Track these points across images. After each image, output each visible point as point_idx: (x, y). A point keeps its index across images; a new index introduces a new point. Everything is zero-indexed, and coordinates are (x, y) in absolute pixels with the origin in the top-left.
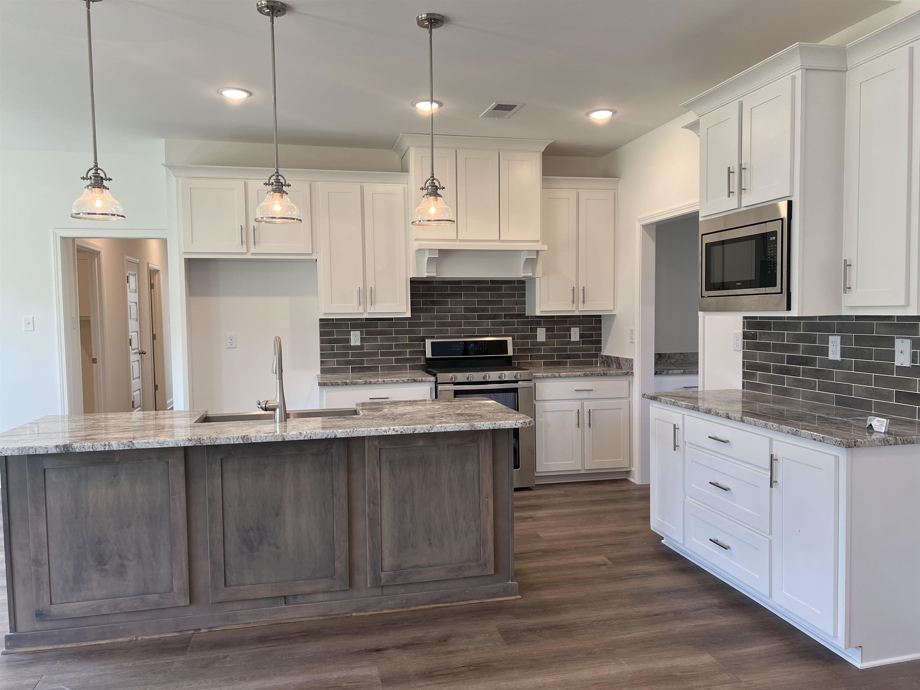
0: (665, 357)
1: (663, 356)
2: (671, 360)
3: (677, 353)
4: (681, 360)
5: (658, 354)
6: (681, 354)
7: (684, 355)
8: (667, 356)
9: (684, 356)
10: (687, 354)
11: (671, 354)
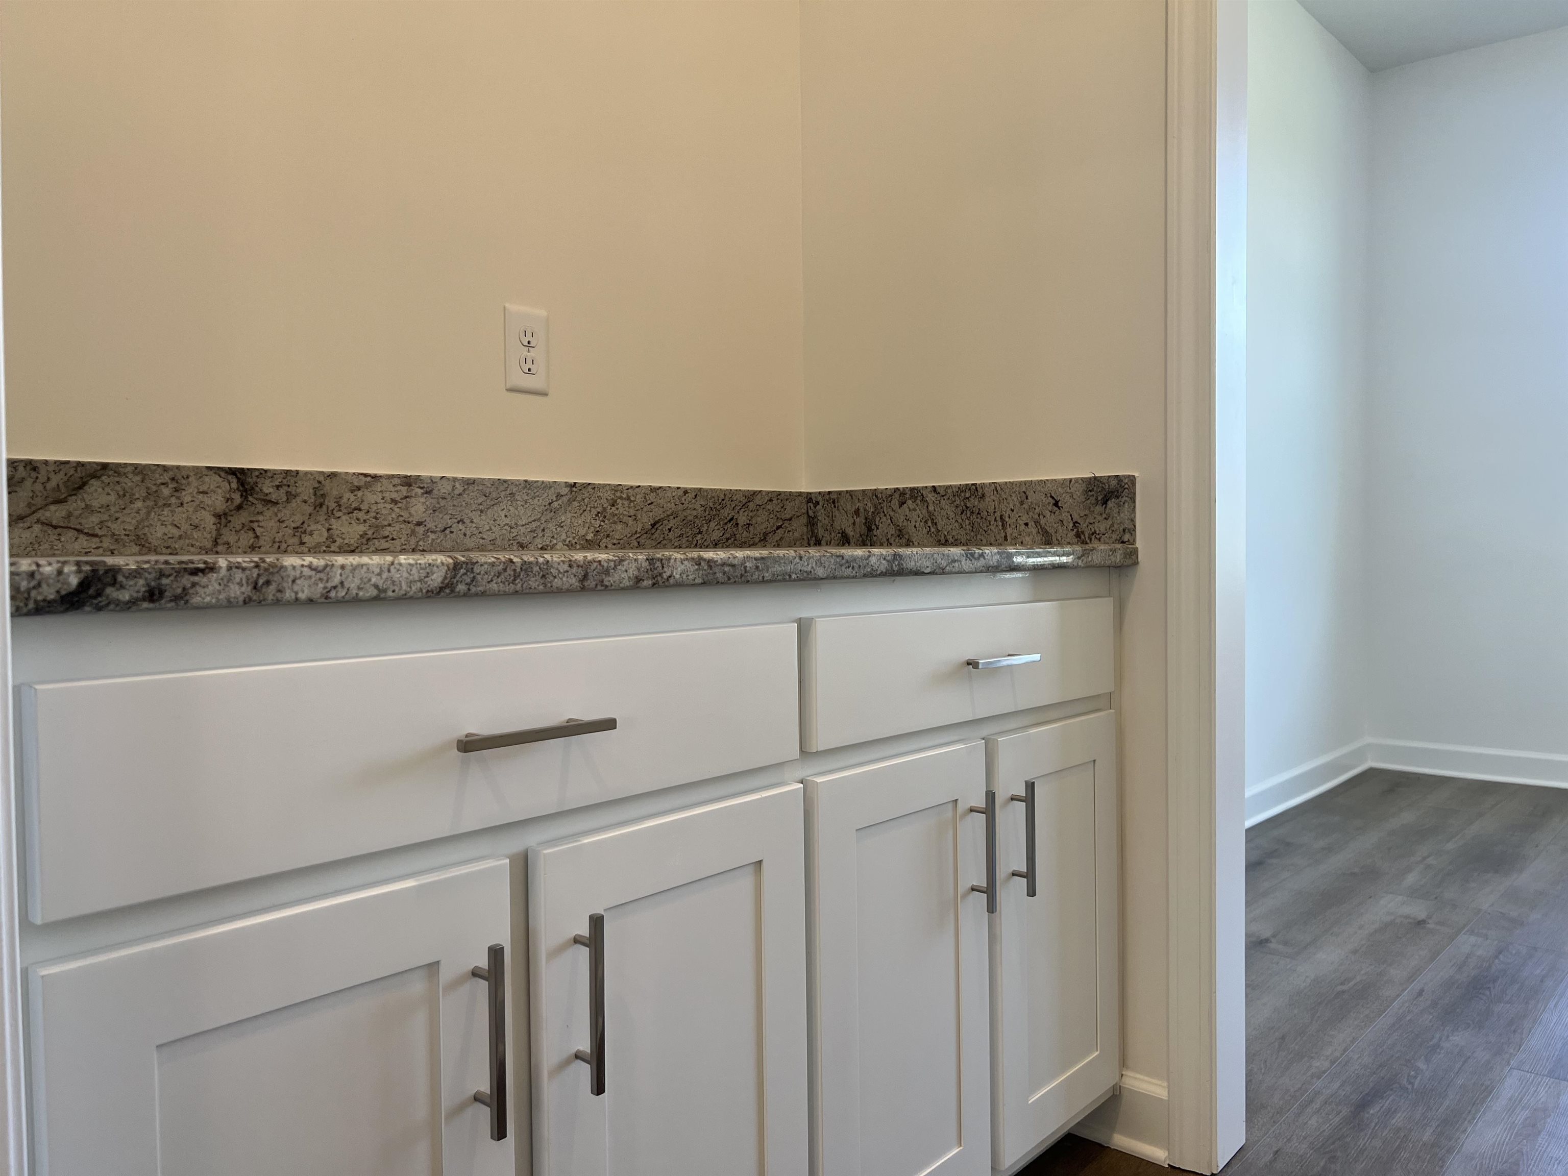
0: (290, 496)
1: (267, 487)
2: (335, 524)
3: (375, 477)
4: (406, 529)
5: (232, 472)
6: (408, 481)
7: (428, 492)
8: (305, 491)
9: (430, 501)
10: (445, 488)
11: (332, 475)
